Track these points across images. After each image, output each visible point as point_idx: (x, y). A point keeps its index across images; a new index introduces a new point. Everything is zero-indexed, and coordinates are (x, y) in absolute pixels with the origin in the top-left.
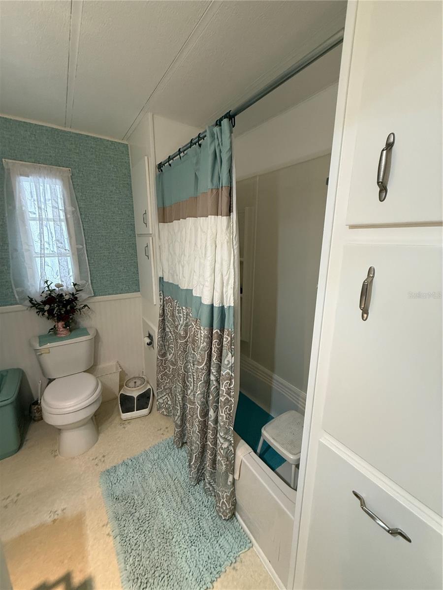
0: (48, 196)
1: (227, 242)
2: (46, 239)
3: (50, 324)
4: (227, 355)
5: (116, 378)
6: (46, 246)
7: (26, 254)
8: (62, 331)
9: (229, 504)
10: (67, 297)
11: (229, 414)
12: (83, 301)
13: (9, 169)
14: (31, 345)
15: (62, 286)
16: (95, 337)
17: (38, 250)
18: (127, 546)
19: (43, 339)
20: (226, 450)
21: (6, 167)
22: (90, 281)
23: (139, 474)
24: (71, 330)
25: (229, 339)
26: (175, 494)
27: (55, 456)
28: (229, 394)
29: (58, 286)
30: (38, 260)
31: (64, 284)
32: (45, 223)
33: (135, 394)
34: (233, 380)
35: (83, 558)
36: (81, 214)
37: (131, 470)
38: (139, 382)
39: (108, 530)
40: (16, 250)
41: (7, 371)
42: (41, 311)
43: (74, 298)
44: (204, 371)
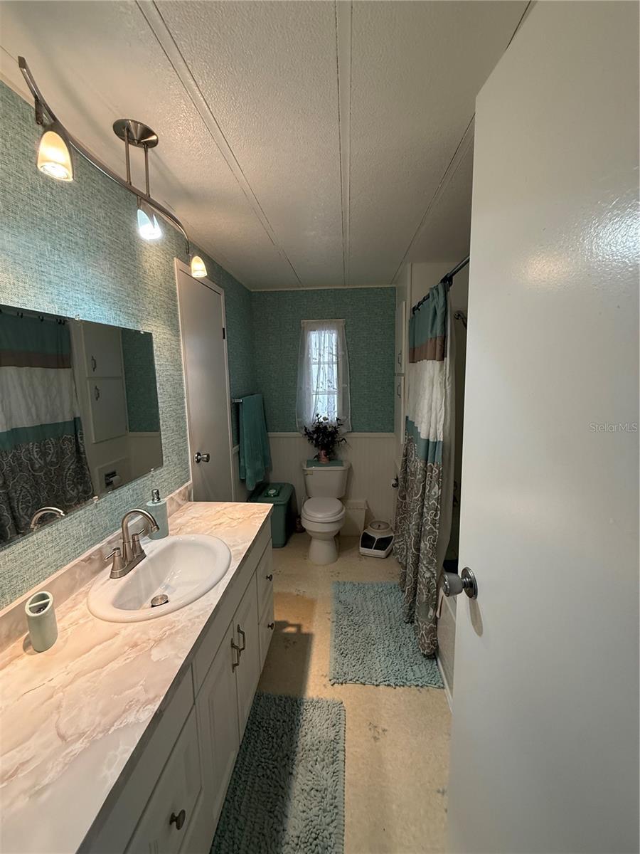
0: (326, 345)
1: (440, 383)
2: (321, 380)
3: (315, 451)
4: (435, 486)
5: (362, 516)
6: (321, 385)
7: (307, 392)
8: (324, 459)
9: (427, 638)
10: (330, 430)
11: (433, 545)
12: (343, 435)
13: (304, 328)
14: (301, 466)
15: (327, 419)
16: (349, 469)
17: (315, 389)
18: (339, 630)
19: (310, 463)
20: (428, 580)
21: (302, 326)
22: (350, 417)
23: (362, 595)
24: (330, 460)
25: (437, 471)
26: (387, 621)
27: (305, 559)
28: (434, 525)
29: (325, 419)
30: (314, 396)
31: (330, 419)
32: (322, 366)
33: (377, 536)
34: (439, 512)
35: (310, 622)
36: (349, 357)
37: (356, 589)
38: (382, 526)
39: (329, 616)
40: (301, 388)
41: (285, 484)
42: (311, 438)
43: (335, 432)
44: (419, 503)
